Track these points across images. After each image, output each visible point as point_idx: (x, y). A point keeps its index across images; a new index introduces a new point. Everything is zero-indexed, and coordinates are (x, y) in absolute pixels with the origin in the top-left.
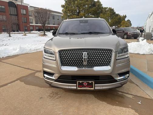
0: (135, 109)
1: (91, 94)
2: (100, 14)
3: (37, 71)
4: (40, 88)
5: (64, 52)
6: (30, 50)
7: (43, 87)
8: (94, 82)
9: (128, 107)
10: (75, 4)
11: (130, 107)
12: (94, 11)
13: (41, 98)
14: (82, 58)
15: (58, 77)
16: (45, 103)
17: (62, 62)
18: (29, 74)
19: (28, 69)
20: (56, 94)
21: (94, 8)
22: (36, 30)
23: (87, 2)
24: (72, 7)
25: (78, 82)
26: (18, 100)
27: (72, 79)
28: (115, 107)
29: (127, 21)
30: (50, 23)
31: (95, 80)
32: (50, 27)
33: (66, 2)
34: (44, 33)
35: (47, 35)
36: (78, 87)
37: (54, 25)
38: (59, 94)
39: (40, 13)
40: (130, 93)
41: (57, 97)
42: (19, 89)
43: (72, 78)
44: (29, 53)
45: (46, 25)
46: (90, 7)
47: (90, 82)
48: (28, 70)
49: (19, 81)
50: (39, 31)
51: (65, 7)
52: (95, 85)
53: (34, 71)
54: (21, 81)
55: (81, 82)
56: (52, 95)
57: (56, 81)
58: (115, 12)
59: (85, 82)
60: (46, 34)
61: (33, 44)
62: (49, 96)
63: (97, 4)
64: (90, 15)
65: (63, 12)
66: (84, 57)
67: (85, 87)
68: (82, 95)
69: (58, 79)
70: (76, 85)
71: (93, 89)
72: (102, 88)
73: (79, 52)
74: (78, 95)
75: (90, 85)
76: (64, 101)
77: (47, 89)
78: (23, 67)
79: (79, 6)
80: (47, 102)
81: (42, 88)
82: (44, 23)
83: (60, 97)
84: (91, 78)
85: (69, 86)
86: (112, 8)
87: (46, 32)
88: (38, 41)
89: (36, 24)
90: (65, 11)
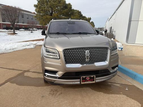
0: (126, 95)
1: (87, 87)
2: (71, 16)
3: (24, 71)
4: (36, 88)
5: (68, 51)
6: (5, 49)
7: (40, 87)
8: (95, 76)
9: (121, 94)
10: (48, 5)
11: (122, 94)
12: (66, 12)
13: (43, 97)
14: (85, 56)
15: (63, 74)
16: (49, 101)
17: (66, 60)
18: (16, 75)
19: (13, 69)
20: (55, 91)
21: (66, 10)
22: (4, 29)
23: (59, 4)
24: (45, 7)
25: (81, 77)
26: (18, 103)
27: (76, 76)
28: (111, 95)
29: (91, 22)
30: (19, 22)
31: (96, 74)
32: (19, 25)
33: (39, 2)
34: (14, 31)
35: (17, 34)
36: (82, 82)
37: (24, 23)
38: (59, 91)
39: (9, 11)
40: (117, 83)
41: (58, 94)
42: (14, 91)
43: (76, 74)
44: (6, 53)
45: (16, 24)
46: (62, 9)
47: (92, 76)
48: (14, 71)
49: (9, 82)
50: (7, 30)
51: (39, 6)
52: (96, 78)
53: (22, 72)
54: (12, 83)
55: (84, 77)
56: (52, 92)
57: (59, 78)
58: (82, 15)
59: (88, 77)
60: (15, 32)
61: (6, 43)
62: (50, 93)
63: (69, 6)
64: (63, 16)
65: (37, 12)
66: (87, 55)
67: (87, 81)
68: (80, 89)
69: (62, 76)
70: (79, 80)
71: (94, 82)
72: (101, 81)
73: (80, 51)
74: (76, 89)
75: (92, 79)
76: (67, 96)
77: (45, 87)
78: (6, 67)
79: (52, 7)
80: (50, 99)
81: (38, 87)
82: (13, 22)
83: (61, 93)
84: (92, 73)
85: (73, 81)
86: (80, 11)
87: (15, 31)
88: (8, 40)
89: (3, 22)
90: (39, 11)
